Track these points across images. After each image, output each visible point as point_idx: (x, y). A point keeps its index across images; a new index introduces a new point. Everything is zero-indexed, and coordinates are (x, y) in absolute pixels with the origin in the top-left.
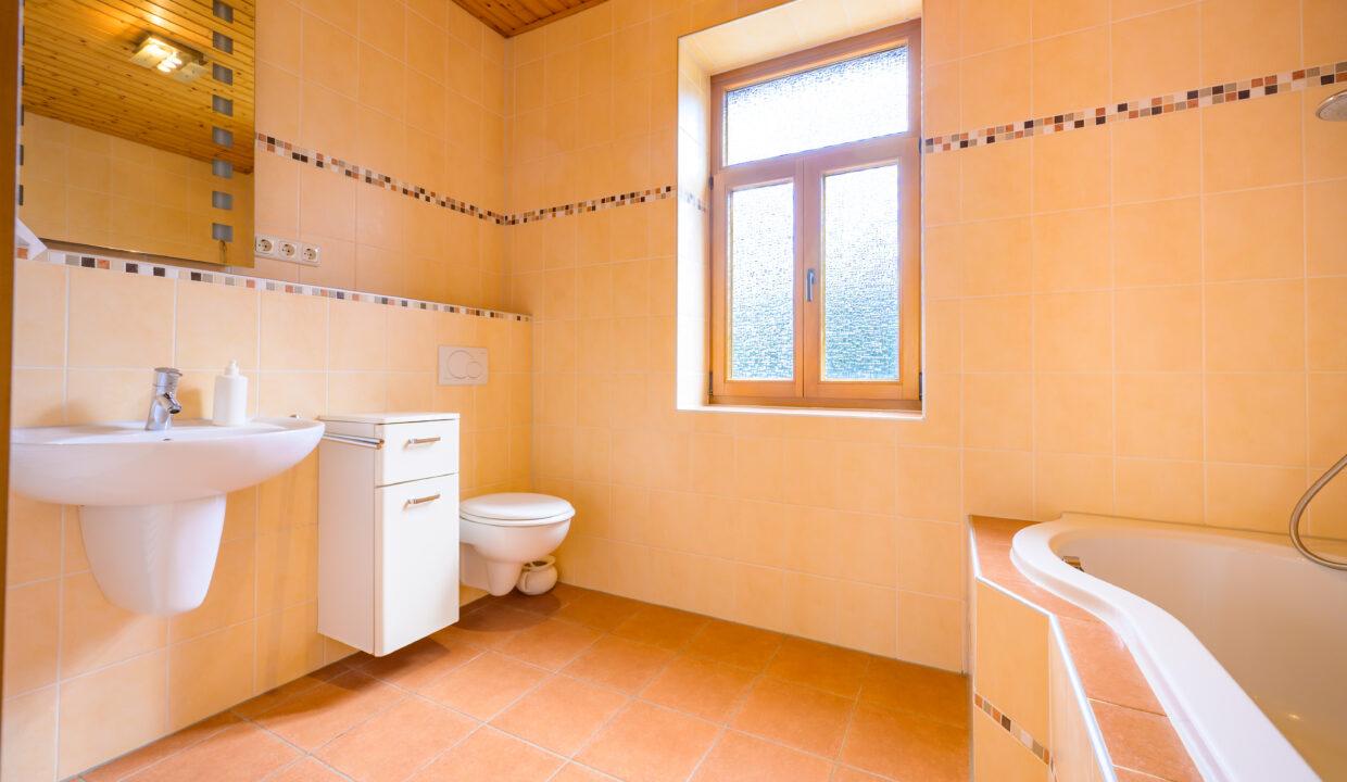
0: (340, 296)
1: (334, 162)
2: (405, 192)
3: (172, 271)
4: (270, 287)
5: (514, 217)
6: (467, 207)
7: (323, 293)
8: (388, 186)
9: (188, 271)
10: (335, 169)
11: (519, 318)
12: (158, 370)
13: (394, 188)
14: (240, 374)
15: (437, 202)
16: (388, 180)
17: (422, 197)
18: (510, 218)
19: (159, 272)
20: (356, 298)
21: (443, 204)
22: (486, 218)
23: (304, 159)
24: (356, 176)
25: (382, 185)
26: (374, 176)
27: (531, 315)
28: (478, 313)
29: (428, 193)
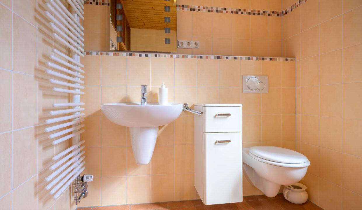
0: (201, 57)
1: (204, 8)
2: (232, 12)
3: (150, 55)
4: (177, 57)
5: (286, 10)
6: (262, 12)
7: (195, 57)
8: (225, 12)
9: (154, 54)
10: (204, 10)
11: (287, 60)
12: (142, 86)
13: (227, 12)
14: (166, 87)
15: (247, 13)
16: (225, 9)
17: (240, 13)
18: (284, 12)
19: (147, 56)
20: (207, 57)
21: (249, 13)
22: (271, 15)
23: (194, 10)
24: (212, 11)
25: (222, 12)
26: (219, 9)
27: (295, 57)
28: (263, 59)
29: (242, 11)
